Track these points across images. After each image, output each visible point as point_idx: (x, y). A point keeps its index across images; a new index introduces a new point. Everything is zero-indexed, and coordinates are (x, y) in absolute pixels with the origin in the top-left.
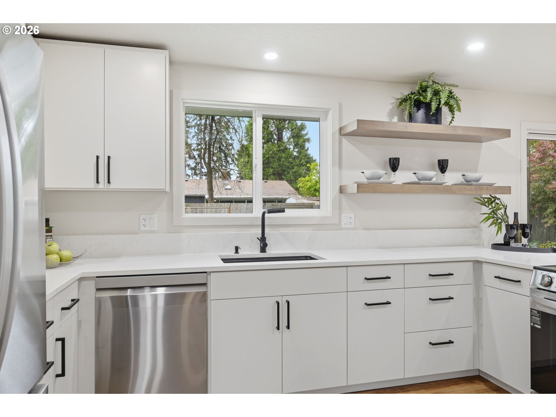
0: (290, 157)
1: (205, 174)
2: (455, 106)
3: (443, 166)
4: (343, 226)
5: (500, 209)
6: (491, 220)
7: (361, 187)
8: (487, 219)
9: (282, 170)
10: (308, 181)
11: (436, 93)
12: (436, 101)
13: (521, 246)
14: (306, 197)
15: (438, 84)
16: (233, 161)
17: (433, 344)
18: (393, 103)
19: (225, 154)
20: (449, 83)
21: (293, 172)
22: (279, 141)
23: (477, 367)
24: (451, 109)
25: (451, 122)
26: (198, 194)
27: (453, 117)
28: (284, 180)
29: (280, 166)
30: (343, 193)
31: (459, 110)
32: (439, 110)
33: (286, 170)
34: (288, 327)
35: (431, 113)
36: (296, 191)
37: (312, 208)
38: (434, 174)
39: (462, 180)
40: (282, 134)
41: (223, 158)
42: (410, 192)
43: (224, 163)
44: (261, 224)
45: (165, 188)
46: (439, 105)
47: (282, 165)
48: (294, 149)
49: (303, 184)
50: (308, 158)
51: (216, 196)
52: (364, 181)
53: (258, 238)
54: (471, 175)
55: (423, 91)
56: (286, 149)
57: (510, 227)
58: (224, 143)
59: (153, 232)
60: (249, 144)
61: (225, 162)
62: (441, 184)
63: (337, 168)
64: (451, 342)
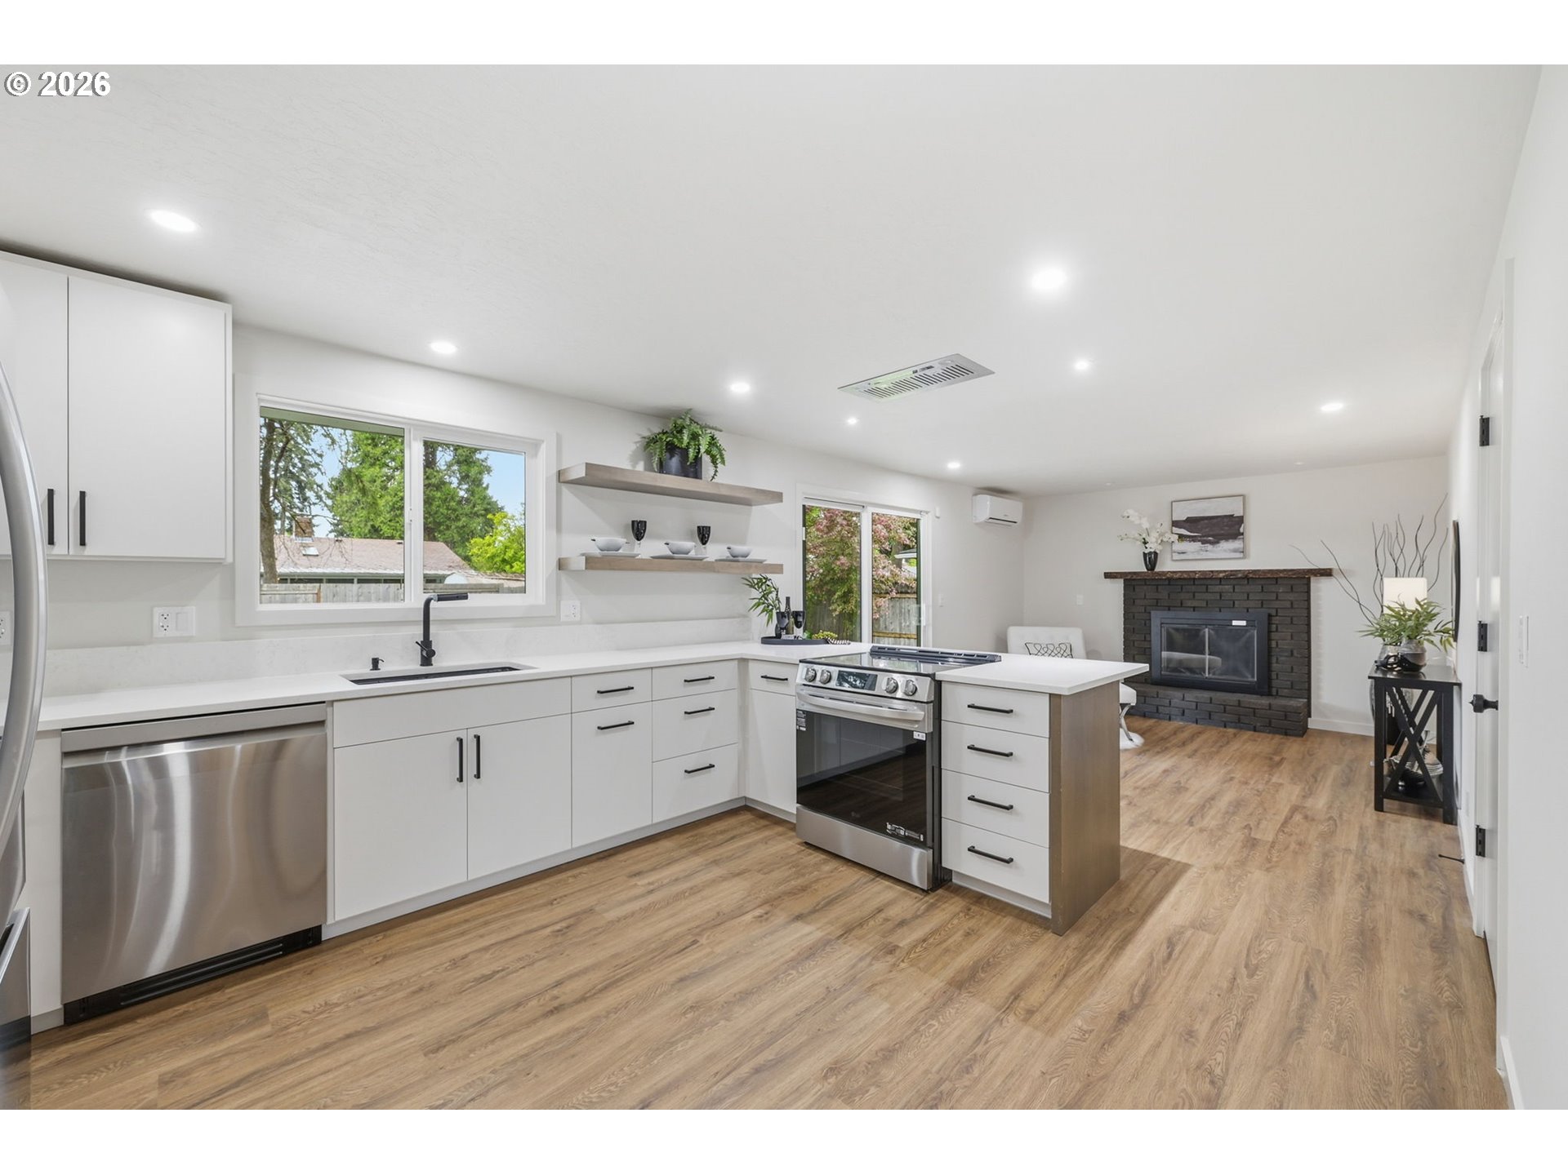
0: (453, 498)
2: (718, 456)
3: (703, 534)
4: (563, 619)
5: (771, 592)
6: (762, 607)
7: (591, 562)
8: (758, 605)
9: (435, 522)
10: (489, 545)
11: (695, 437)
12: (695, 449)
13: (793, 638)
14: (485, 573)
15: (698, 424)
16: (319, 497)
17: (689, 772)
18: (636, 443)
19: (299, 482)
20: (711, 425)
21: (457, 527)
22: (429, 467)
23: (743, 795)
24: (713, 459)
25: (713, 477)
27: (716, 471)
28: (438, 541)
29: (430, 515)
30: (562, 569)
31: (723, 462)
32: (698, 460)
33: (443, 522)
34: (478, 776)
35: (688, 464)
36: (464, 562)
37: (498, 592)
38: (691, 545)
39: (726, 554)
40: (434, 455)
41: (294, 491)
42: (660, 569)
43: (296, 501)
44: (422, 618)
45: (223, 557)
46: (699, 452)
47: (436, 513)
48: (460, 484)
49: (479, 549)
50: (489, 504)
51: (282, 569)
52: (597, 552)
53: (417, 643)
54: (739, 549)
55: (678, 432)
56: (444, 483)
57: (781, 616)
58: (296, 461)
59: (188, 639)
60: (358, 467)
61: (298, 498)
62: (701, 559)
63: (554, 532)
64: (712, 766)
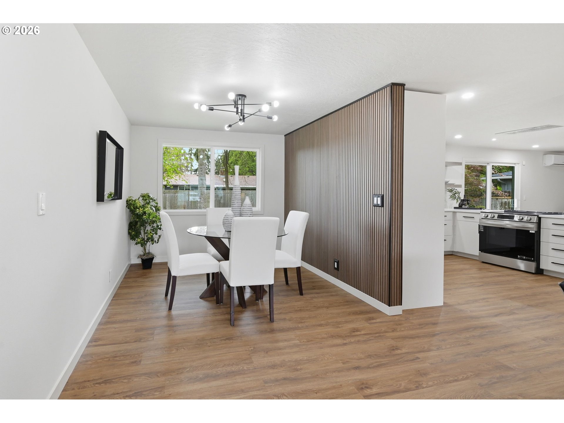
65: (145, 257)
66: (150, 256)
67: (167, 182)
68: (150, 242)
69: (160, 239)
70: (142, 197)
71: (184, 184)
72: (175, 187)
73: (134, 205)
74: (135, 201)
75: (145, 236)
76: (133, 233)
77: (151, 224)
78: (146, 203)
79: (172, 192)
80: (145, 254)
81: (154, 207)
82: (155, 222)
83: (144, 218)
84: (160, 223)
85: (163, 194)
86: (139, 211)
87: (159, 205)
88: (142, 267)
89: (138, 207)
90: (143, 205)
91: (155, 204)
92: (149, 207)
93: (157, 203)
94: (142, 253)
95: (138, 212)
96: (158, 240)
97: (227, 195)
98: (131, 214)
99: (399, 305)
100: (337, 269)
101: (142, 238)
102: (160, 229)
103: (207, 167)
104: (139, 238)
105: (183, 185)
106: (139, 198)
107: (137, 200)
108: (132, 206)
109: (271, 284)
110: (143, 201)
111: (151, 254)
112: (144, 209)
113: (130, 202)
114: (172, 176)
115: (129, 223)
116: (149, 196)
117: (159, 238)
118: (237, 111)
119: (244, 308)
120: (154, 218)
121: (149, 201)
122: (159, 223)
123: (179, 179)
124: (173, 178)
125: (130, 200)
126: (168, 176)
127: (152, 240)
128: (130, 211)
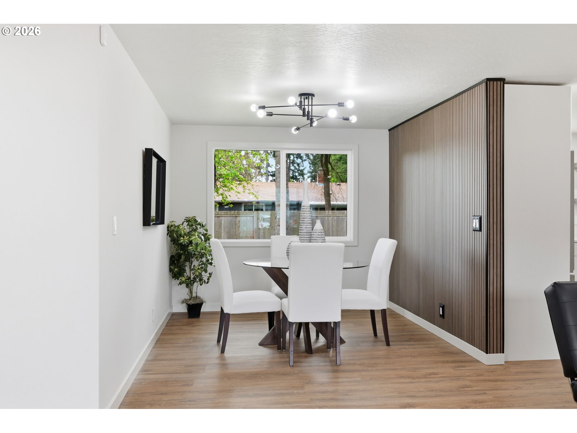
1: (271, 174)
26: (295, 200)
65: (192, 302)
66: (198, 301)
67: (223, 198)
68: (197, 282)
69: (211, 279)
70: (187, 221)
71: (252, 200)
72: (237, 205)
73: (177, 232)
74: (178, 226)
75: (192, 273)
76: (176, 269)
77: (199, 258)
78: (192, 230)
79: (230, 215)
80: (191, 298)
81: (202, 235)
82: (205, 256)
83: (190, 249)
84: (211, 256)
85: (216, 218)
86: (184, 240)
87: (209, 233)
88: (187, 316)
89: (182, 235)
90: (189, 233)
91: (204, 231)
92: (196, 235)
93: (207, 230)
94: (188, 297)
95: (182, 241)
96: (208, 279)
97: (328, 219)
98: (172, 245)
99: (501, 353)
100: (443, 316)
101: (187, 276)
102: (211, 264)
103: (297, 167)
104: (183, 277)
105: (251, 202)
106: (183, 224)
107: (181, 226)
108: (175, 234)
109: (337, 321)
110: (188, 227)
111: (200, 298)
112: (190, 237)
113: (172, 228)
114: (232, 186)
115: (170, 257)
116: (196, 221)
117: (210, 277)
118: (304, 113)
119: (309, 354)
120: (203, 249)
121: (196, 227)
122: (209, 256)
123: (244, 192)
124: (233, 190)
125: (172, 226)
126: (225, 186)
127: (201, 280)
128: (171, 241)
